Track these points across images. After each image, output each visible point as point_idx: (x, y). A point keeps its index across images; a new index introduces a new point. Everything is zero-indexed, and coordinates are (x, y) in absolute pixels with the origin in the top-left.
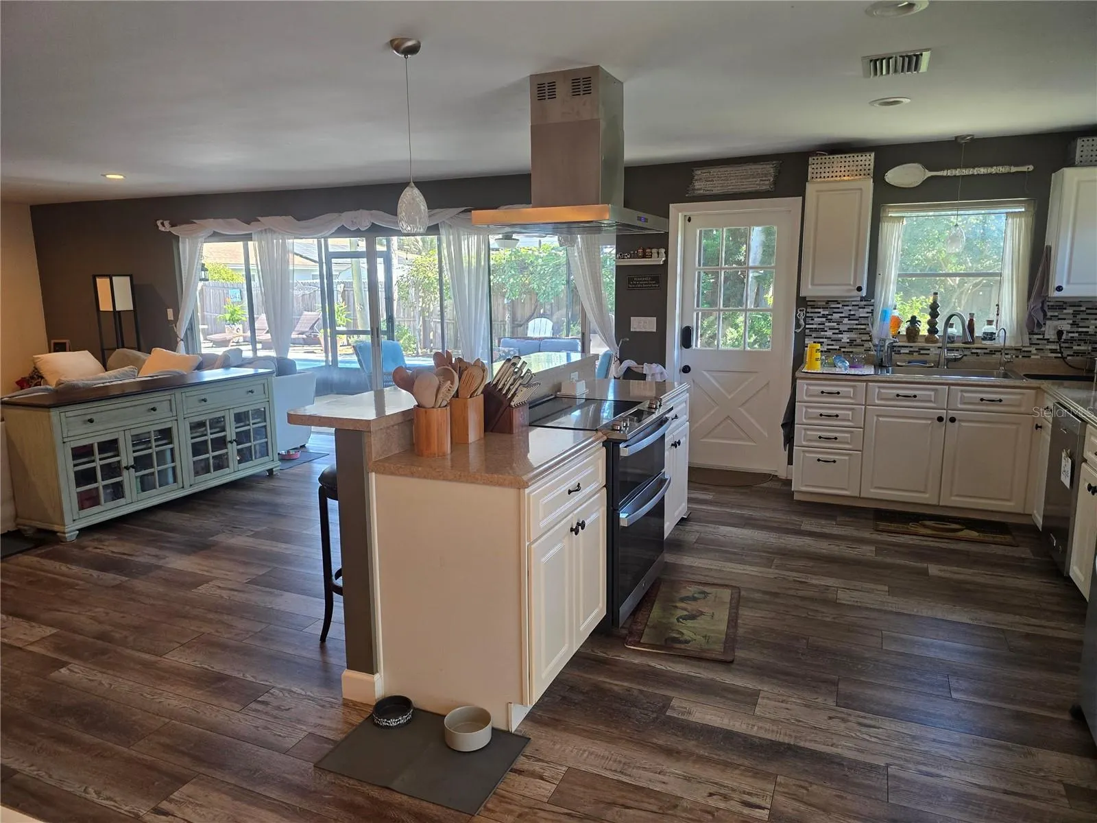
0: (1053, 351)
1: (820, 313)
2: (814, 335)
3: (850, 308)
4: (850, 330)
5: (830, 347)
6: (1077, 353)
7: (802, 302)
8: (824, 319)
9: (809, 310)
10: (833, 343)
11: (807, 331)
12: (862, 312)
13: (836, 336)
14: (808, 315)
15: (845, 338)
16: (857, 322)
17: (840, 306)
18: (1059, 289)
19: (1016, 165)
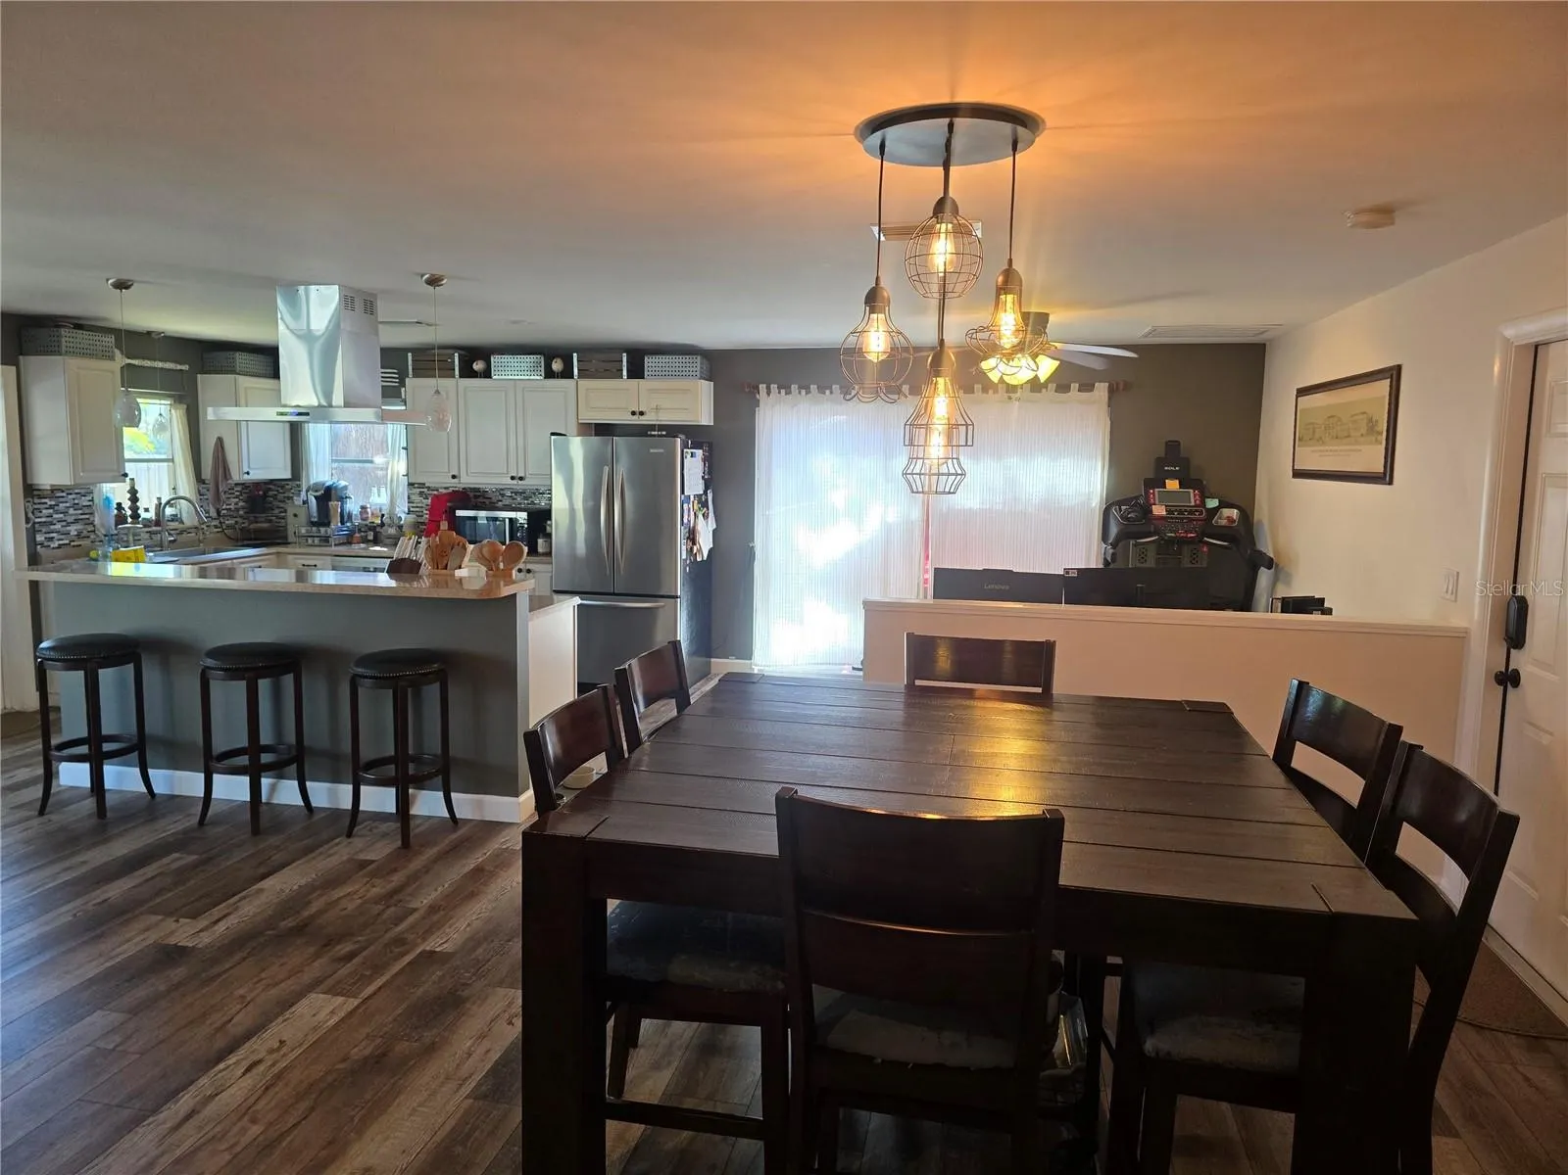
0: (216, 527)
1: (46, 503)
2: (44, 530)
3: (73, 496)
4: (76, 521)
5: (61, 542)
6: (228, 526)
7: (30, 491)
8: (51, 511)
9: (36, 501)
10: (62, 537)
11: (36, 526)
12: (84, 501)
13: (64, 529)
14: (36, 507)
15: (73, 530)
16: (80, 512)
17: (64, 494)
18: (248, 473)
19: (181, 364)
